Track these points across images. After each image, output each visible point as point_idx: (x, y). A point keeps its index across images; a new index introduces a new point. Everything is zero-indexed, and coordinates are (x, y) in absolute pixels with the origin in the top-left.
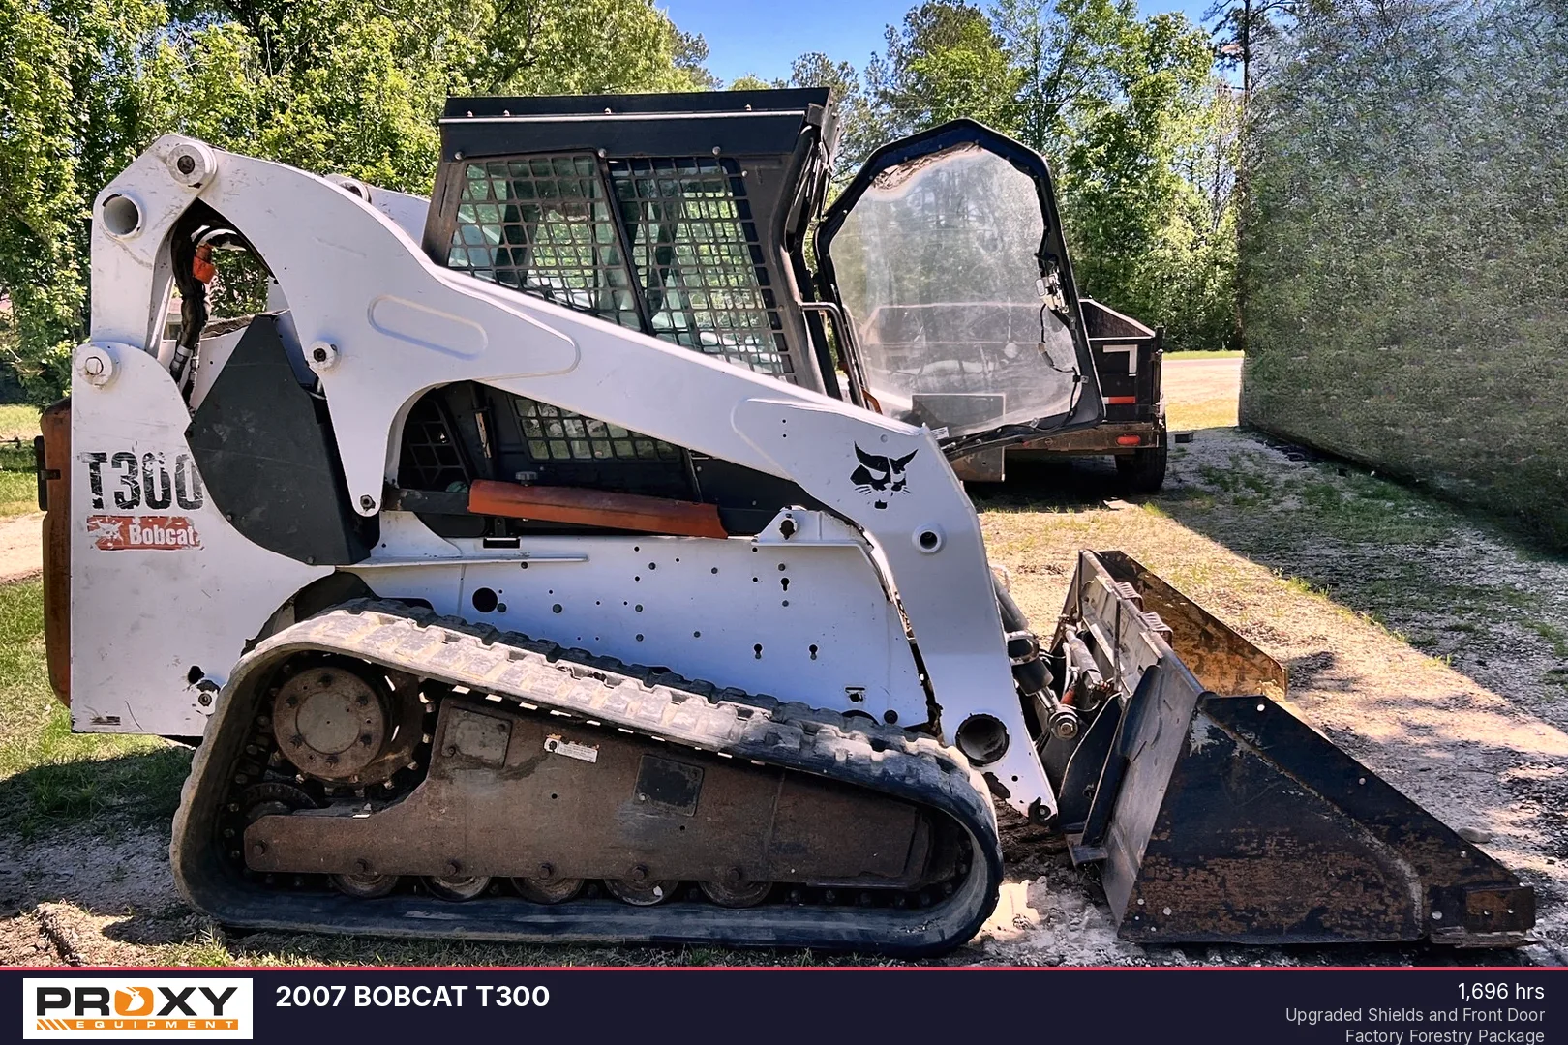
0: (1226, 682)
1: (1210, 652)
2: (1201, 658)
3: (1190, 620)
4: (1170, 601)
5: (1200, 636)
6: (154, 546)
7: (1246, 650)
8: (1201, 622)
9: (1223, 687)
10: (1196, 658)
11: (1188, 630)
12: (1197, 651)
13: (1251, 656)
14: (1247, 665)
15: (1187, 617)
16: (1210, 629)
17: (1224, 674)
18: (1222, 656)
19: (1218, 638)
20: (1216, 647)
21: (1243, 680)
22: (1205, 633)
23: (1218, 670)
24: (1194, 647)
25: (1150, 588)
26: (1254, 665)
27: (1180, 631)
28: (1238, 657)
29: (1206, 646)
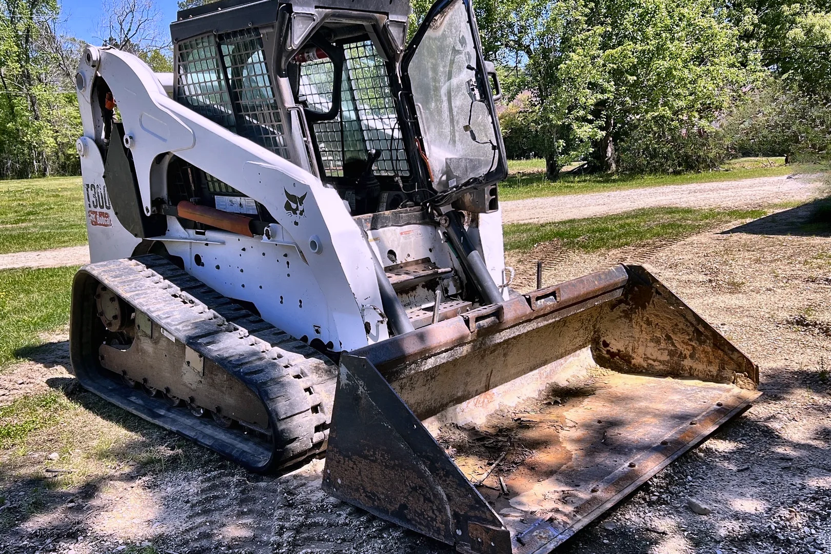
0: (711, 368)
1: (700, 344)
2: (694, 348)
3: (687, 320)
4: (672, 304)
5: (693, 332)
6: (102, 225)
7: (727, 348)
8: (695, 323)
9: (710, 371)
10: (690, 348)
11: (684, 327)
12: (691, 343)
13: (730, 352)
14: (726, 358)
15: (684, 317)
16: (701, 329)
17: (710, 363)
18: (709, 349)
19: (706, 336)
20: (705, 342)
21: (724, 369)
22: (697, 330)
23: (705, 359)
24: (689, 339)
25: (660, 294)
26: (732, 359)
27: (679, 327)
28: (719, 351)
29: (698, 340)
